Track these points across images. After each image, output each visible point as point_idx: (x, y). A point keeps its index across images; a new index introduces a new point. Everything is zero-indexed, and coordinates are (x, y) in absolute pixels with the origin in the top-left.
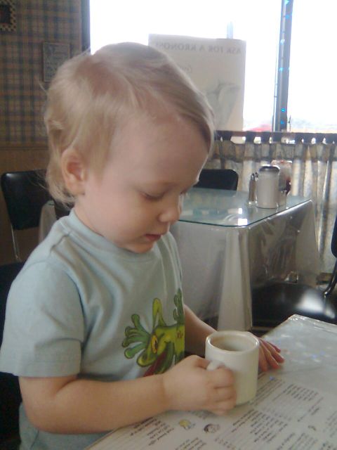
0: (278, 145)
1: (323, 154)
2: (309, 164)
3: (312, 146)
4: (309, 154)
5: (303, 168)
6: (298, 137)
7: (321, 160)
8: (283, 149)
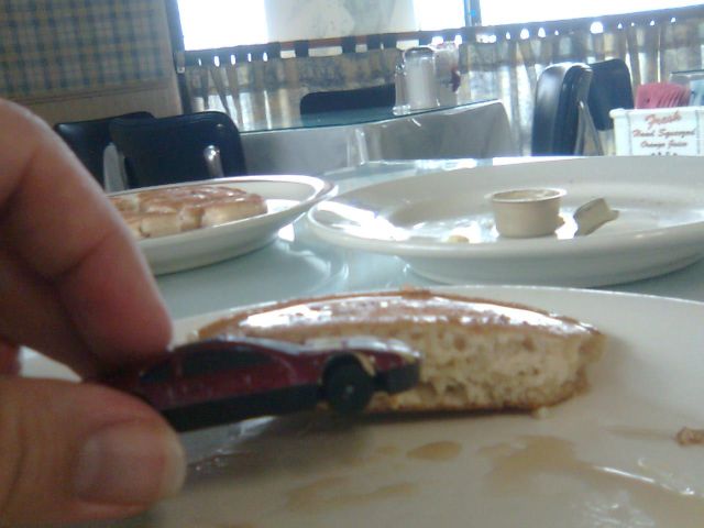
0: (470, 48)
1: (542, 53)
2: (521, 70)
3: (522, 42)
4: (519, 55)
5: (514, 77)
6: (499, 31)
7: (540, 62)
8: (478, 51)
